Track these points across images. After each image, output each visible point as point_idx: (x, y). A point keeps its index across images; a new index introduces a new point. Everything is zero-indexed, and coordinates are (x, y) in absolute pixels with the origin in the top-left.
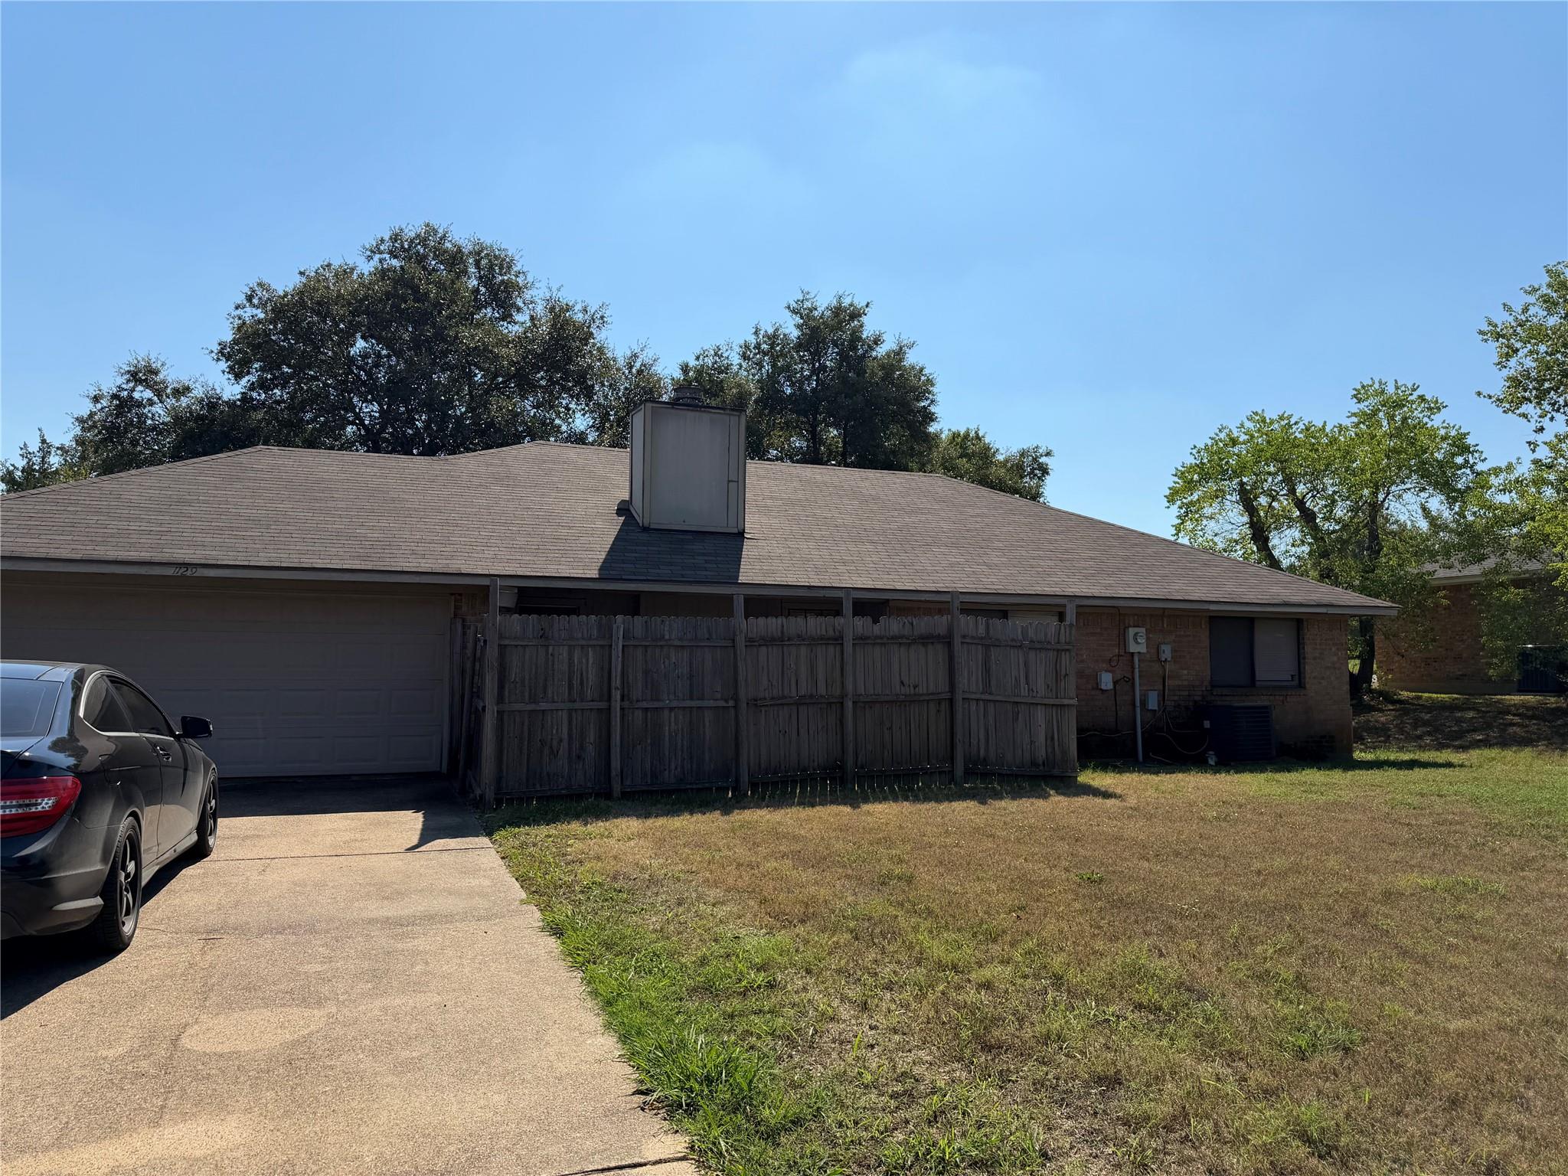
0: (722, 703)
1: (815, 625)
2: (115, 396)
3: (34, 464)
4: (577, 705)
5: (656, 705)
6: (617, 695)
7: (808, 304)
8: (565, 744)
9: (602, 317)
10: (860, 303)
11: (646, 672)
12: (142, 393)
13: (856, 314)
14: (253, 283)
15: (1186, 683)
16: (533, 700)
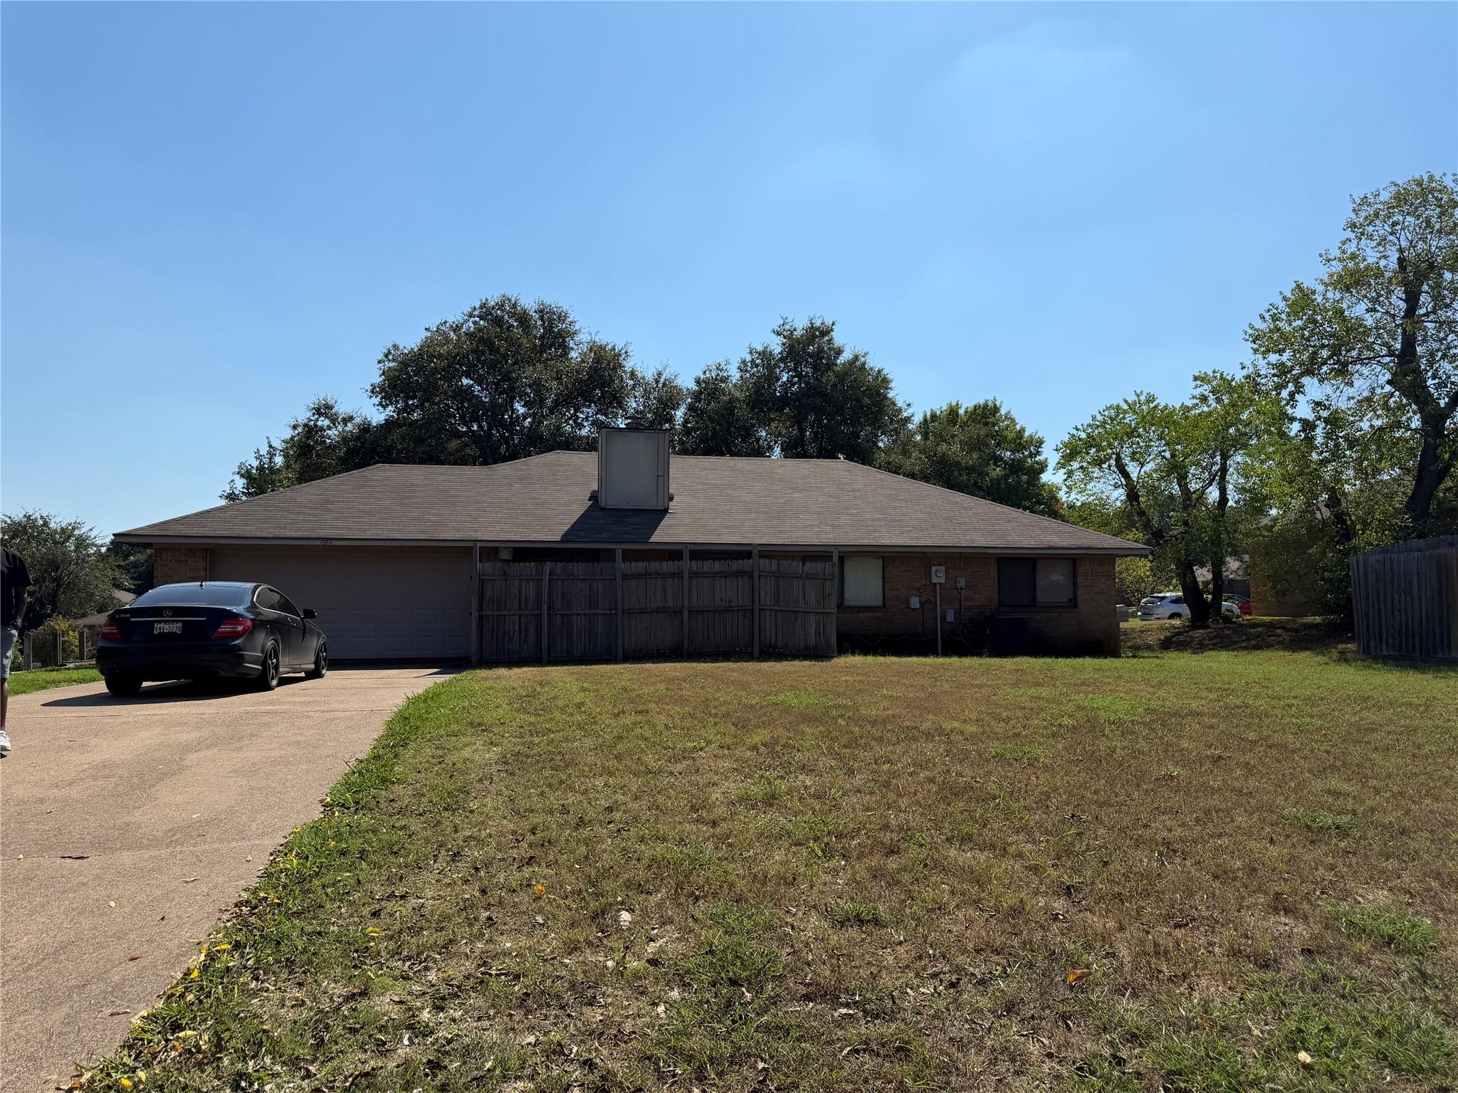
0: (608, 612)
1: (666, 566)
2: (306, 425)
3: (264, 464)
4: (522, 612)
5: (570, 612)
6: (545, 607)
7: (787, 327)
8: (517, 633)
9: (626, 352)
10: (829, 322)
11: (563, 594)
12: (324, 422)
13: (826, 332)
14: (390, 345)
15: (978, 604)
16: (499, 609)
